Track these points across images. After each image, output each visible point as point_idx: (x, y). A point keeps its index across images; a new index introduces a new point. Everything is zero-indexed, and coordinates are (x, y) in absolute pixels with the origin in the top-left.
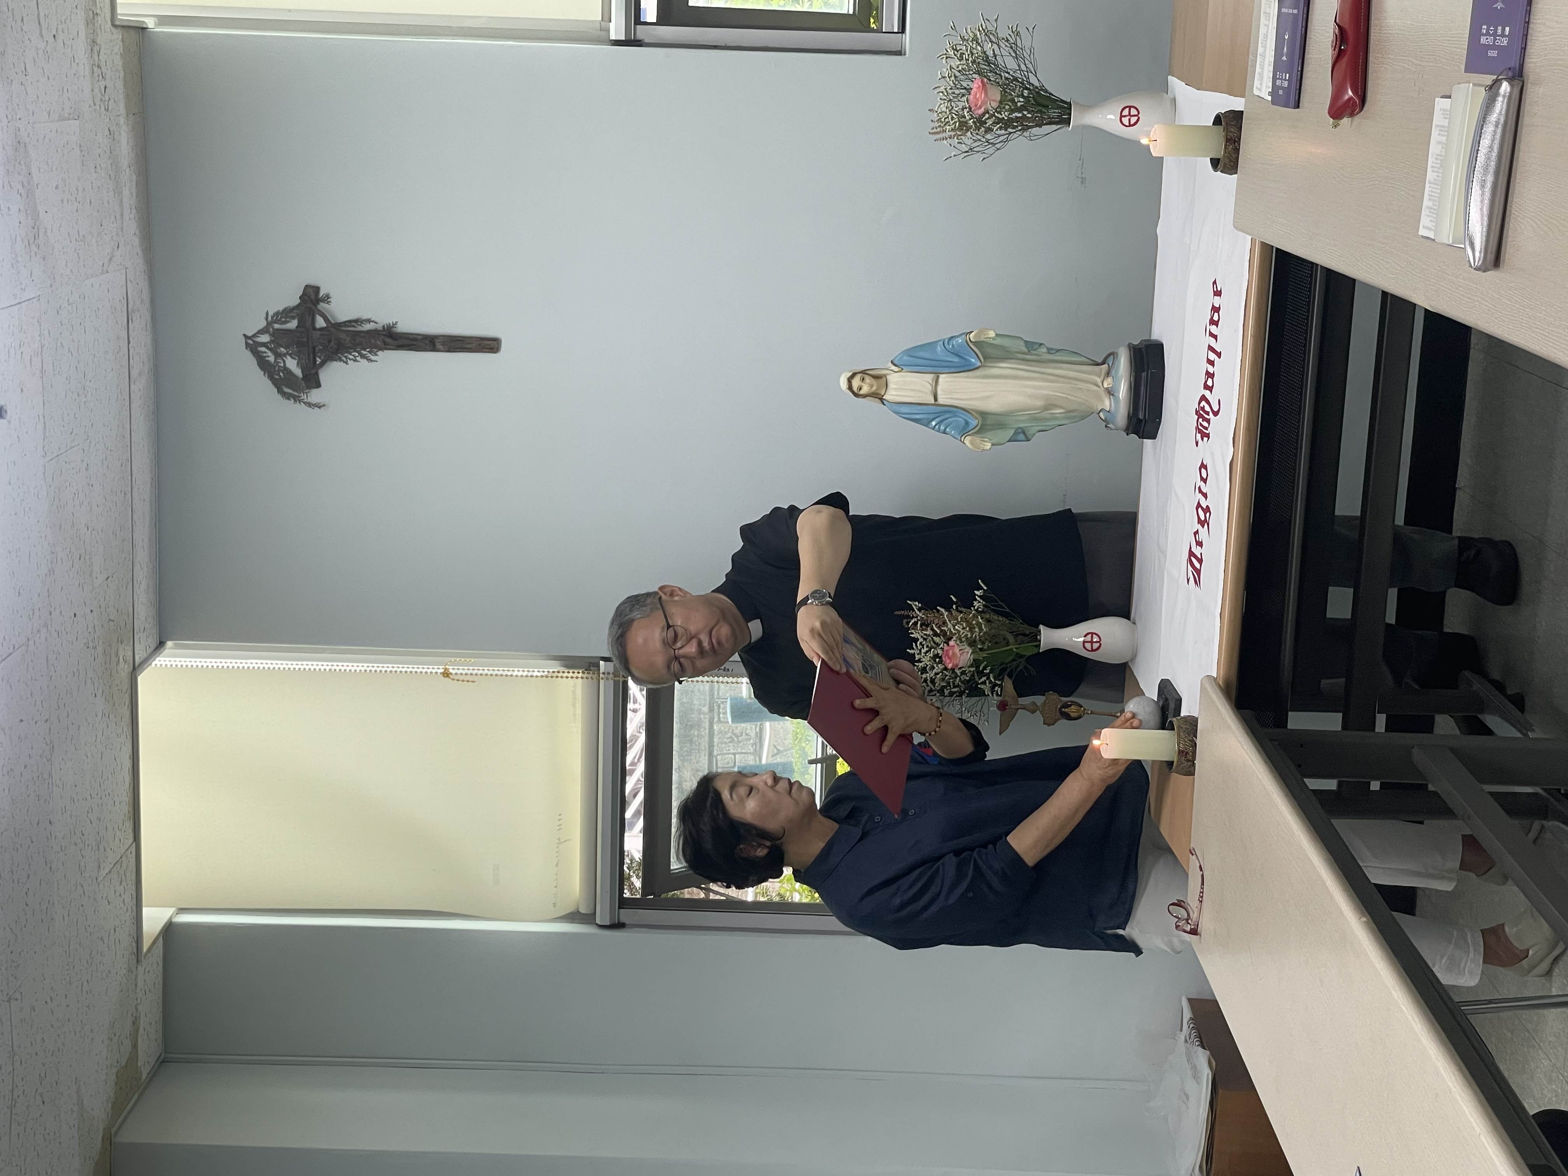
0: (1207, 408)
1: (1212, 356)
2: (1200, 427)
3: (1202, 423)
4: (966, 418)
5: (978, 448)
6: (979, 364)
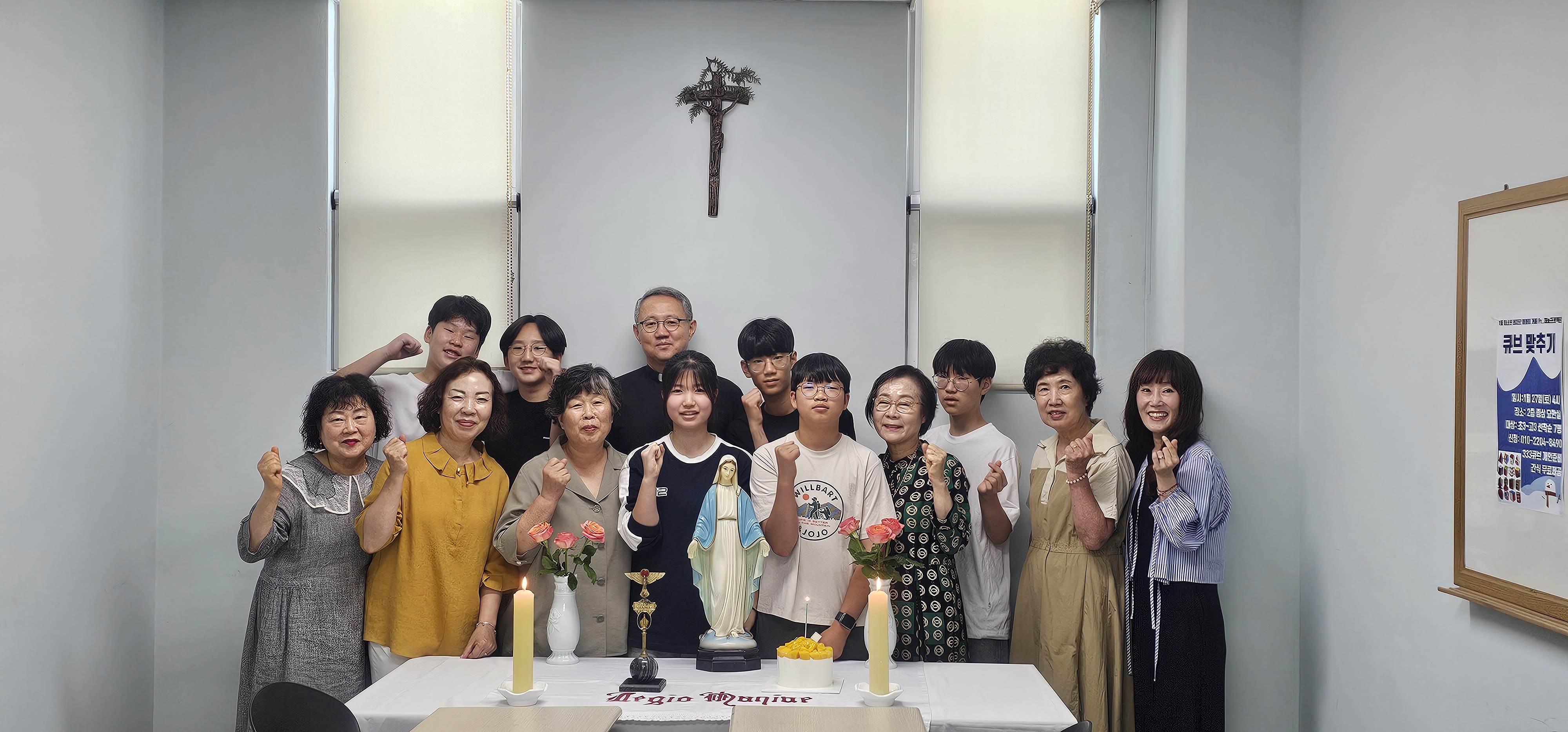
0: (727, 699)
1: (762, 700)
2: (713, 696)
3: (716, 697)
4: (708, 539)
5: (689, 550)
6: (745, 547)
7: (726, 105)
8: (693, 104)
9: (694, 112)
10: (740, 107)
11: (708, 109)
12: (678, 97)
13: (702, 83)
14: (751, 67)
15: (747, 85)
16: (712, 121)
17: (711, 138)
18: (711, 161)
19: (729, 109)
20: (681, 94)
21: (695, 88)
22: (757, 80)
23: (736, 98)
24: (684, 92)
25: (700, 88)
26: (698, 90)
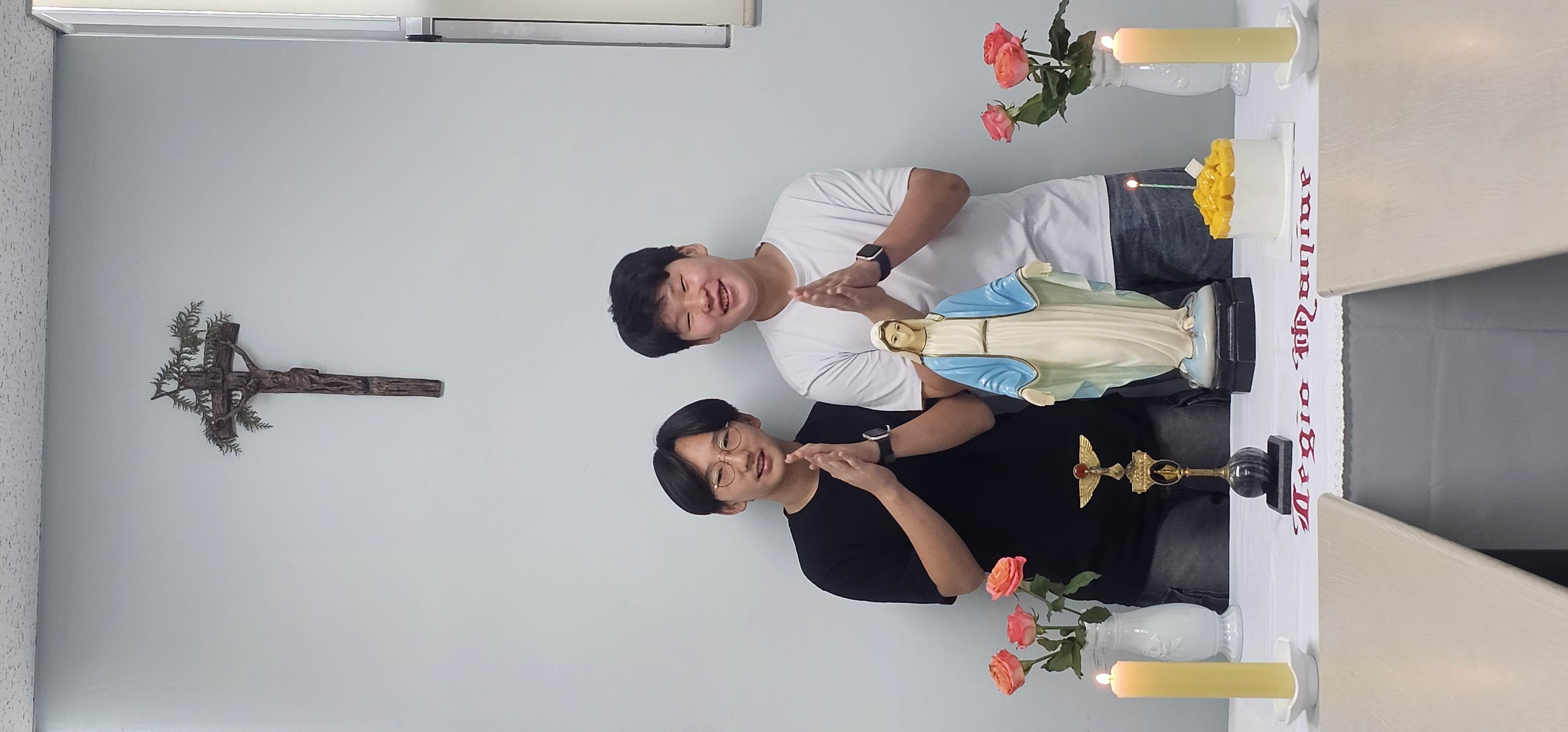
5: (1039, 402)
6: (1035, 305)
7: (239, 364)
8: (237, 424)
9: (251, 422)
10: (244, 338)
11: (247, 396)
12: (225, 449)
13: (198, 407)
14: (170, 318)
15: (203, 326)
16: (268, 389)
17: (297, 391)
18: (341, 391)
19: (246, 357)
20: (217, 445)
21: (208, 420)
22: (195, 308)
23: (228, 346)
24: (215, 440)
25: (208, 412)
26: (211, 415)
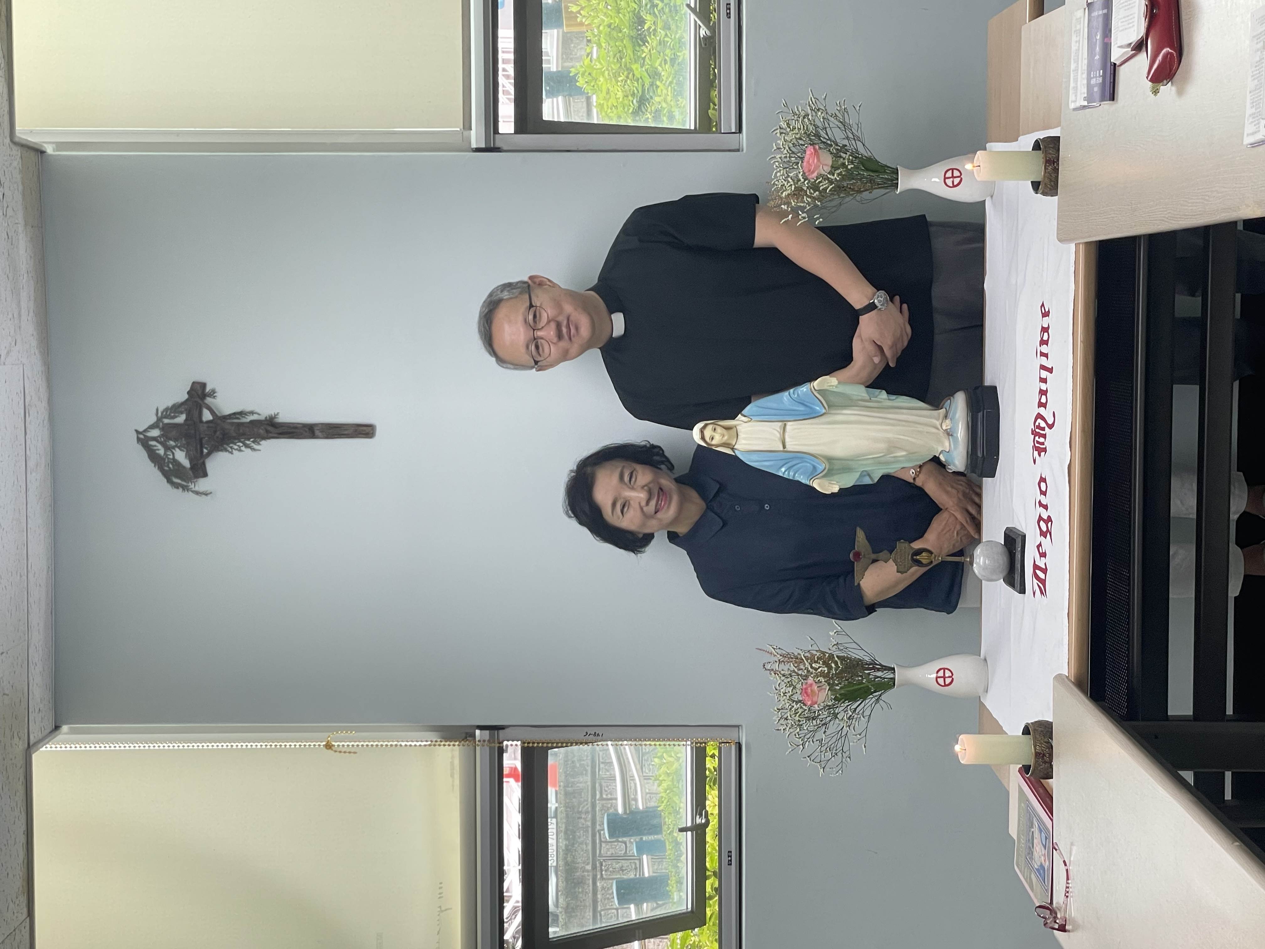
0: (1043, 424)
1: (1044, 374)
2: (1037, 445)
3: (1039, 440)
4: (813, 463)
